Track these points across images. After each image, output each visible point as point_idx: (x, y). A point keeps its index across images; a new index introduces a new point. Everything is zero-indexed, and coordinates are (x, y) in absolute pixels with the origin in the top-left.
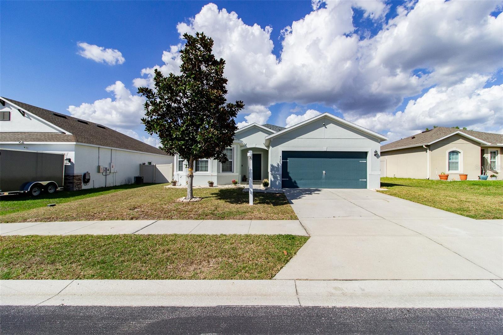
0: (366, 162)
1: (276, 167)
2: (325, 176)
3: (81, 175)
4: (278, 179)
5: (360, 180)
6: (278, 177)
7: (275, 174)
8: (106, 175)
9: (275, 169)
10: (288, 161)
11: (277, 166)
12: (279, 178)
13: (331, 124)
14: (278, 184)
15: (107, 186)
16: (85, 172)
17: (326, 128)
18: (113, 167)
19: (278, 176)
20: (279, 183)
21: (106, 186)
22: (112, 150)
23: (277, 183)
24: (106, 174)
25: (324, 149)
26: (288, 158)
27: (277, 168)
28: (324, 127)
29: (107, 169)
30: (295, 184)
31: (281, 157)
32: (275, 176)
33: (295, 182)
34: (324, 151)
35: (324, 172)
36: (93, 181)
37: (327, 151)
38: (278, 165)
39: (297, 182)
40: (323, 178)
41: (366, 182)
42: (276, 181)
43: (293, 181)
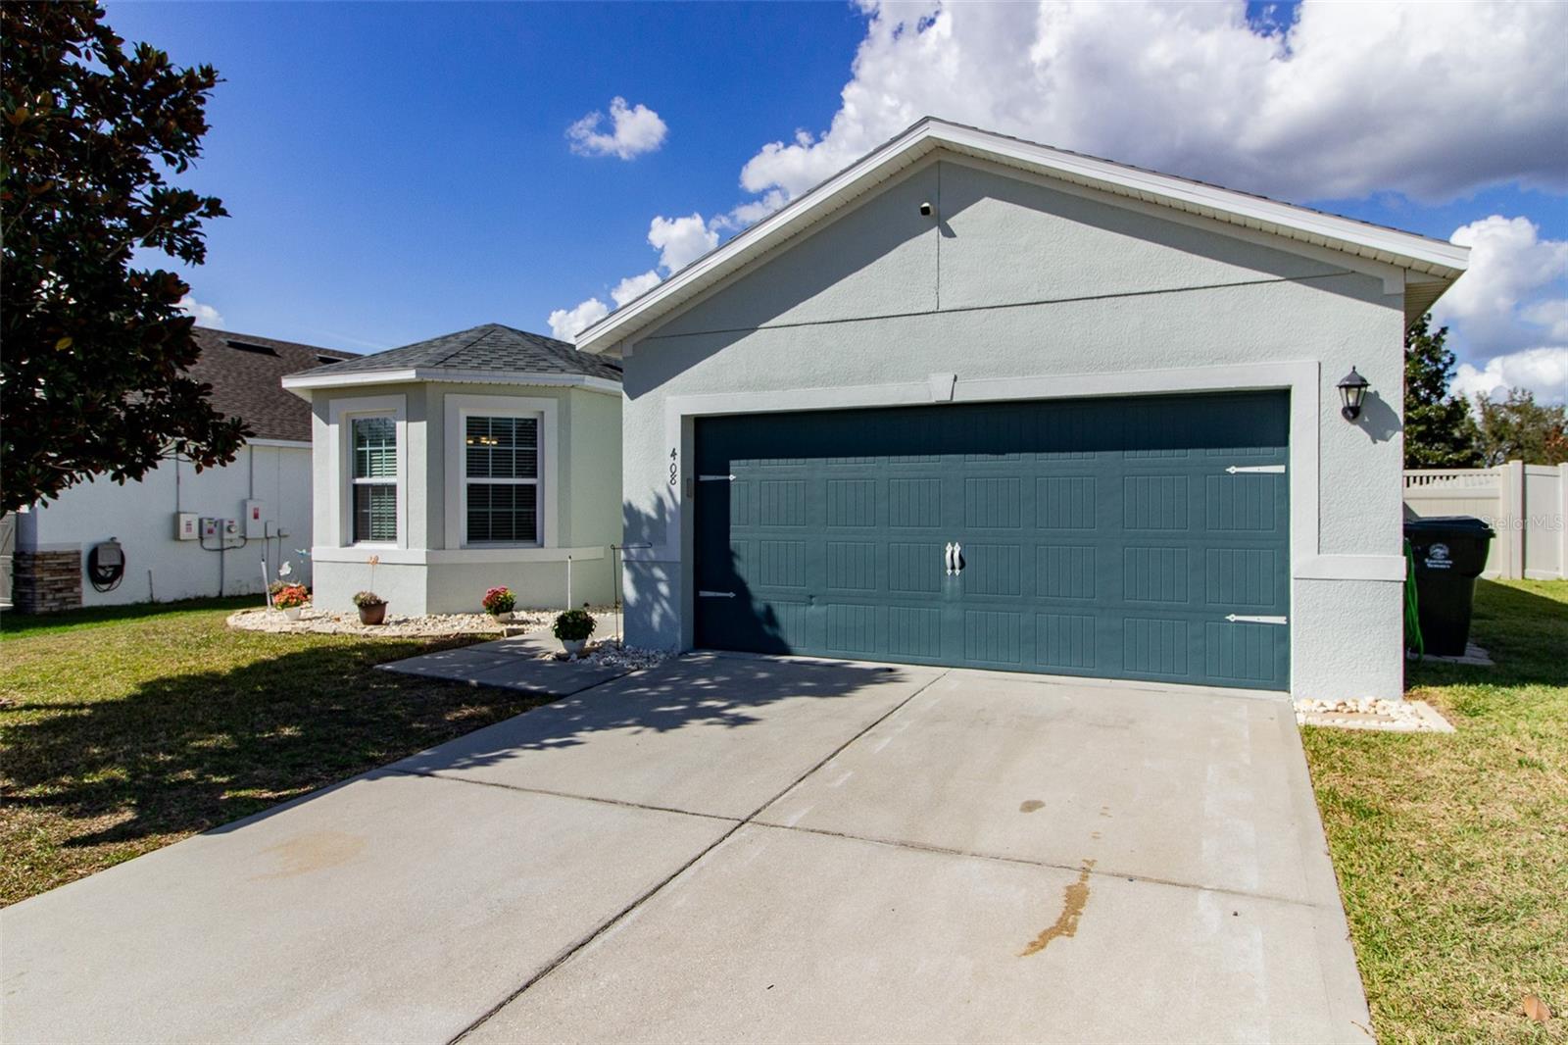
0: (1286, 476)
1: (648, 517)
2: (957, 584)
3: (78, 553)
4: (657, 595)
5: (1232, 618)
6: (660, 580)
7: (642, 563)
8: (222, 550)
9: (646, 532)
10: (732, 477)
11: (653, 514)
12: (664, 589)
13: (986, 200)
14: (661, 624)
15: (225, 594)
16: (101, 536)
17: (949, 233)
18: (256, 516)
19: (659, 573)
20: (664, 616)
21: (221, 593)
22: (254, 448)
23: (656, 618)
24: (222, 544)
25: (934, 389)
26: (732, 462)
27: (657, 525)
28: (935, 231)
29: (226, 524)
30: (767, 628)
31: (674, 454)
32: (644, 572)
33: (769, 616)
34: (933, 400)
35: (953, 551)
36: (150, 572)
37: (956, 399)
38: (660, 504)
39: (782, 613)
40: (948, 597)
41: (1283, 633)
42: (652, 608)
43: (758, 606)
